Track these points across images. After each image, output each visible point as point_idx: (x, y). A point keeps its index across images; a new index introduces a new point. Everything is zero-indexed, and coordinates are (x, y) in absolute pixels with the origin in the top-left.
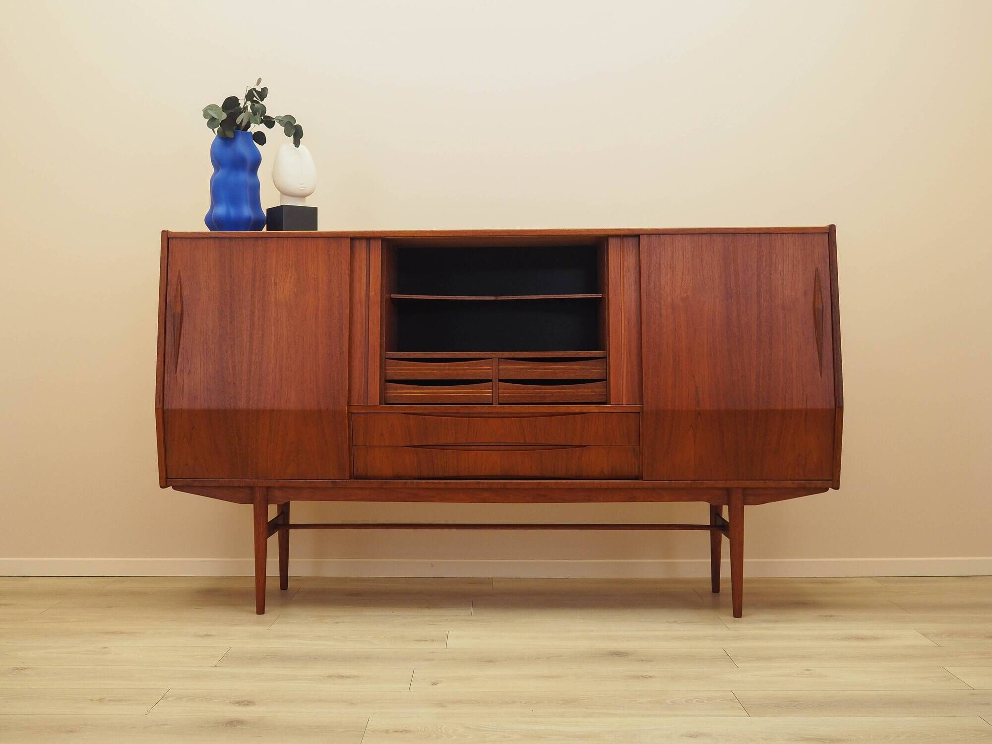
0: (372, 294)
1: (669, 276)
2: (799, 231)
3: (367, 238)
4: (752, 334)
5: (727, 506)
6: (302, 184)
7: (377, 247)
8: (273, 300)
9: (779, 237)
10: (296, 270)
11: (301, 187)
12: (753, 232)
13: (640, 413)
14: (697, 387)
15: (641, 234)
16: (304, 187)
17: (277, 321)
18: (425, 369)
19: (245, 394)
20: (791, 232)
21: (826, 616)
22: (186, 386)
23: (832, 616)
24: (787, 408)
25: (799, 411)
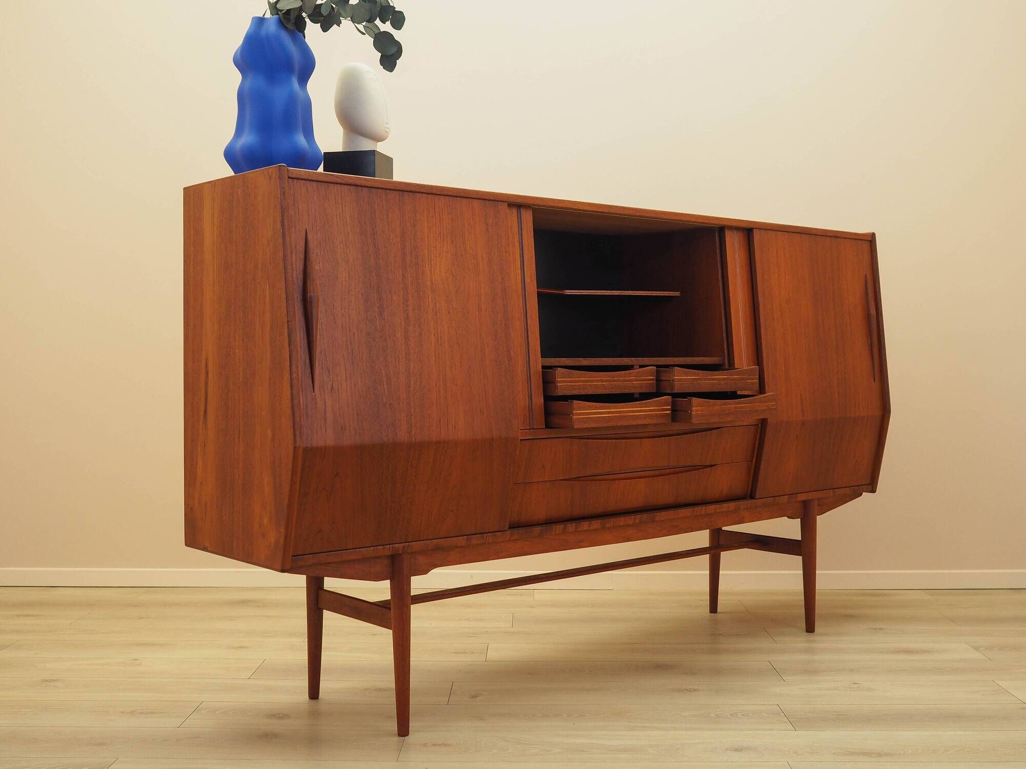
0: (527, 280)
1: (776, 276)
2: (854, 237)
3: (517, 204)
7: (527, 216)
8: (429, 283)
10: (452, 242)
13: (758, 425)
14: (801, 396)
15: (755, 228)
17: (436, 314)
18: (596, 381)
19: (405, 419)
21: (875, 629)
22: (329, 409)
23: (881, 629)
24: (857, 415)
25: (863, 418)
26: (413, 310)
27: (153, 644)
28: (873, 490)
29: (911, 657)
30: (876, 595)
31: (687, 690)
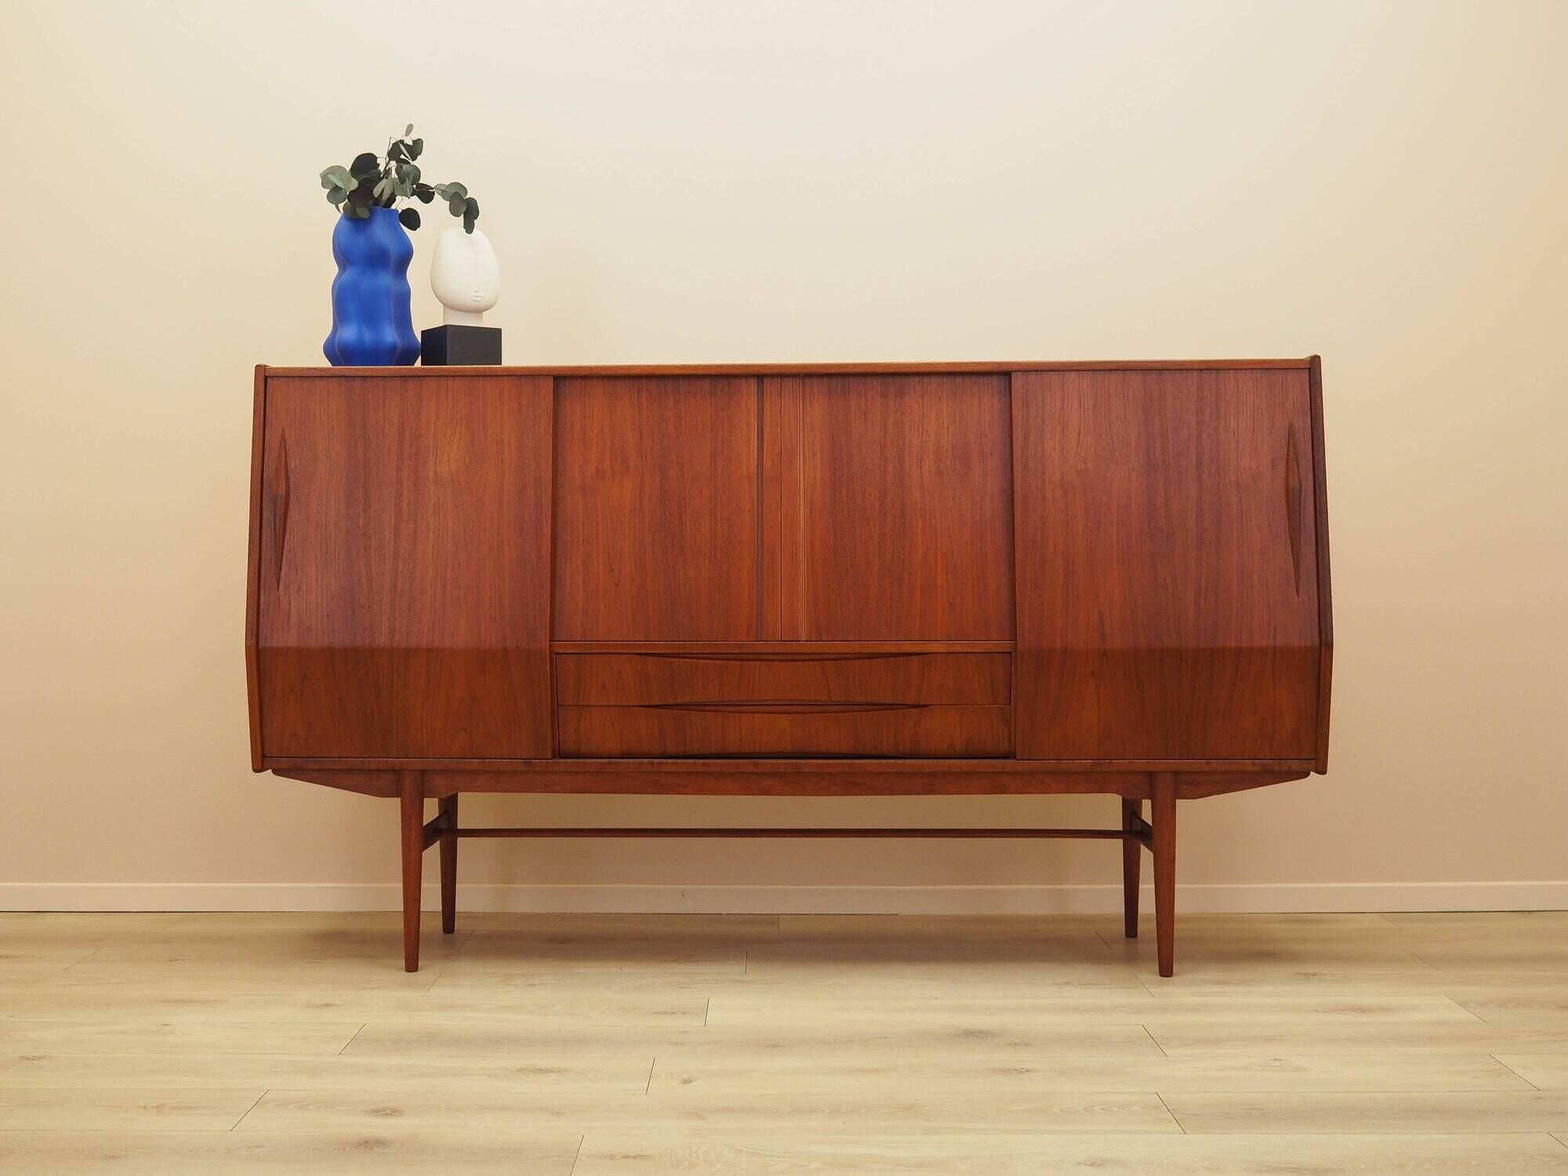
1: (1057, 437)
2: (1262, 366)
4: (1188, 529)
5: (1150, 800)
6: (477, 291)
8: (431, 475)
9: (1232, 375)
10: (468, 428)
11: (476, 296)
12: (1191, 367)
13: (1011, 653)
14: (1101, 613)
15: (1013, 371)
16: (480, 296)
17: (438, 508)
19: (387, 623)
20: (1251, 367)
21: (1306, 974)
22: (293, 611)
23: (1314, 974)
24: (1244, 645)
25: (1263, 651)
26: (409, 504)
27: (192, 1001)
28: (1322, 770)
29: (1364, 1018)
30: (1305, 921)
31: (1016, 1070)
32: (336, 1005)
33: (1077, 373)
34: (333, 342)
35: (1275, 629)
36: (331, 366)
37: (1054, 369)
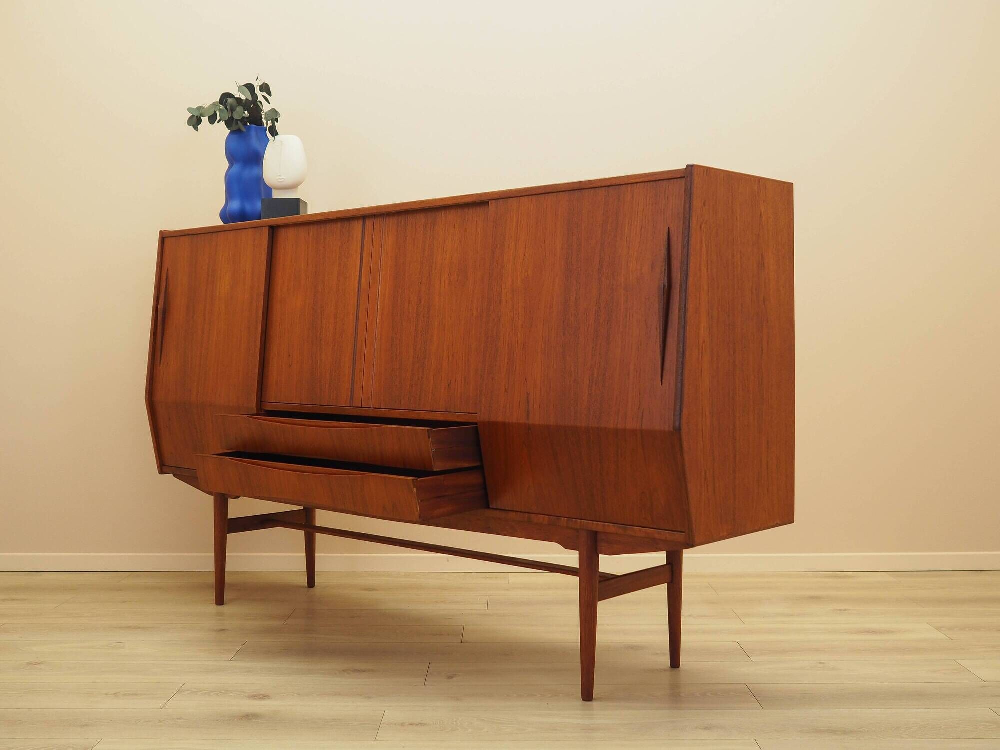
1: (512, 251)
4: (589, 325)
5: (578, 552)
6: (280, 176)
8: (218, 294)
9: (629, 189)
11: (280, 179)
12: (599, 185)
14: (528, 394)
15: (490, 200)
16: (283, 179)
20: (641, 180)
24: (620, 426)
25: (634, 432)
32: (228, 630)
33: (528, 197)
34: (226, 211)
35: (643, 413)
36: (223, 224)
37: (512, 196)
